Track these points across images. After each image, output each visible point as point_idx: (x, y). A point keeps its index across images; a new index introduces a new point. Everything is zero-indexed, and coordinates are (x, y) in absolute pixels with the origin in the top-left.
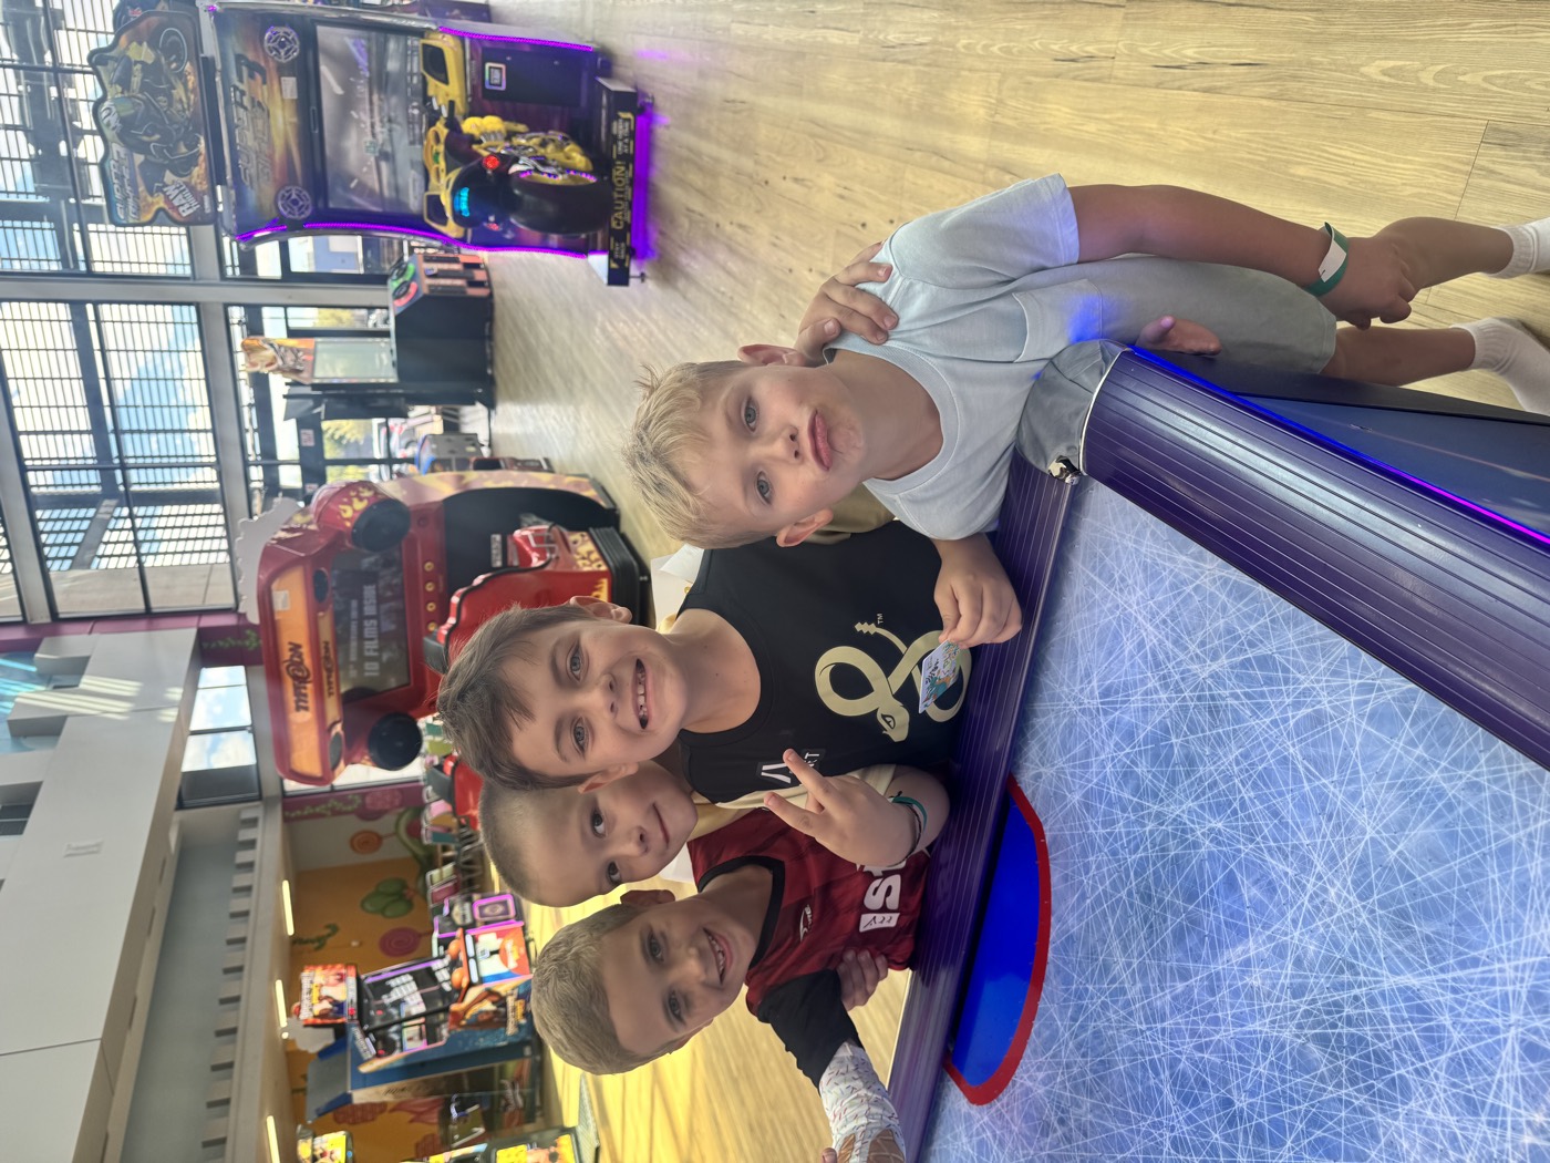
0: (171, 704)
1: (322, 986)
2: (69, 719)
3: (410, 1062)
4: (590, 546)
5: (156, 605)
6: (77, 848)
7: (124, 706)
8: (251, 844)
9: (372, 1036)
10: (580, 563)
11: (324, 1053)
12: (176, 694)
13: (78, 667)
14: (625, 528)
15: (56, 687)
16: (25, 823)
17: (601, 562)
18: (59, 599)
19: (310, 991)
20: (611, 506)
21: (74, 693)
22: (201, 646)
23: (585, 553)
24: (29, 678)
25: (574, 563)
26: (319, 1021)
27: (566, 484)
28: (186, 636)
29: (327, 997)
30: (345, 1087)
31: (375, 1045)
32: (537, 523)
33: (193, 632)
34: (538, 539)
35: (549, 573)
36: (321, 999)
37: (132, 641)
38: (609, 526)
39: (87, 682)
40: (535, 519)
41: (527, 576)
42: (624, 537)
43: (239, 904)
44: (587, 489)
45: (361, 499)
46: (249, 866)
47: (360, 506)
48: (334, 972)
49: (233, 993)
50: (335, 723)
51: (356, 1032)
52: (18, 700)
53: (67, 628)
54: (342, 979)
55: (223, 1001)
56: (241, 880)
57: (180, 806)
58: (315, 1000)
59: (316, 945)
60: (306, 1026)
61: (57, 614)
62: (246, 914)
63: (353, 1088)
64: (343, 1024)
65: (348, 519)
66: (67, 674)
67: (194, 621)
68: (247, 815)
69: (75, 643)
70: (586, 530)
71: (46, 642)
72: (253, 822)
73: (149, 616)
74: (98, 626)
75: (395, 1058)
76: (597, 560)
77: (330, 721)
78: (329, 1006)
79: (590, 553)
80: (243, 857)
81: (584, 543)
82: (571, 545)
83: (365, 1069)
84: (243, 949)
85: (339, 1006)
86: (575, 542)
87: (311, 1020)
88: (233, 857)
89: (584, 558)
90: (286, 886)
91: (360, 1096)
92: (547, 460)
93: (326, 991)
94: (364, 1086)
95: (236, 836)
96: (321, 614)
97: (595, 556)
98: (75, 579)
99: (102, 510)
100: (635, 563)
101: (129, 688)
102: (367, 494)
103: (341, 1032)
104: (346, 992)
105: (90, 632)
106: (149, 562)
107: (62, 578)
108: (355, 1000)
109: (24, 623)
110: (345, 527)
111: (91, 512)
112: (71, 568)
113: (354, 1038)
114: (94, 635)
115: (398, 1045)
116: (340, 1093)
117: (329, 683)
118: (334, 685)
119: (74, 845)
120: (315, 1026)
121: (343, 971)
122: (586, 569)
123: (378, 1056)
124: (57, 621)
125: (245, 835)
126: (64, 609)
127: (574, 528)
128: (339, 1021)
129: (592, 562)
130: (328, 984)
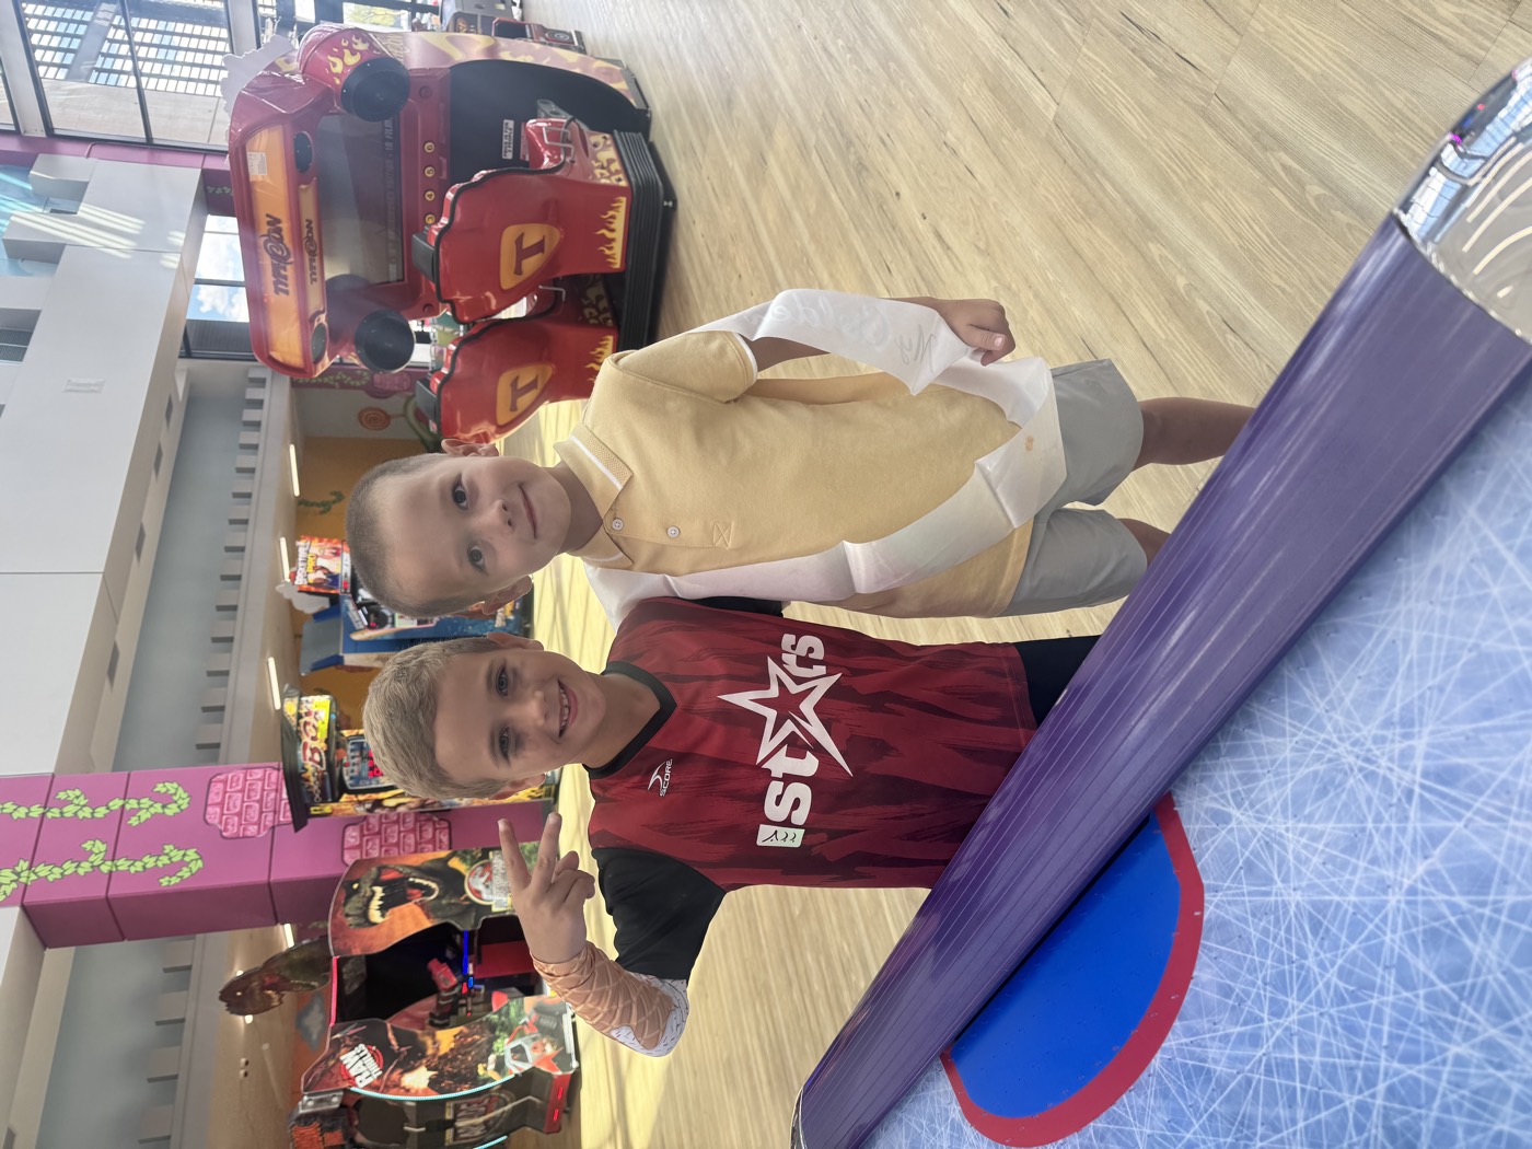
0: (173, 249)
1: (317, 556)
2: (67, 247)
3: (401, 637)
4: (611, 153)
5: (159, 135)
6: (79, 385)
7: (126, 243)
8: (258, 404)
9: (364, 609)
10: (598, 172)
11: (318, 616)
12: (179, 238)
13: (77, 191)
14: (654, 136)
15: (53, 211)
16: (26, 349)
17: (621, 176)
18: (53, 112)
19: (306, 561)
20: (643, 107)
21: (71, 221)
22: (206, 191)
23: (605, 160)
24: (27, 197)
25: (591, 171)
26: (313, 589)
27: (594, 69)
28: (188, 178)
29: (322, 568)
30: (338, 650)
31: (367, 617)
32: (556, 114)
33: (197, 173)
34: (553, 135)
35: (562, 180)
36: (316, 569)
37: (130, 173)
38: (637, 132)
39: (84, 210)
40: (554, 107)
41: (534, 179)
42: (652, 147)
43: (246, 460)
44: (619, 81)
45: (353, 53)
46: (256, 425)
47: (352, 60)
48: (329, 545)
49: (239, 544)
50: (319, 313)
51: (349, 604)
52: (13, 218)
53: (63, 146)
54: (337, 554)
55: (229, 549)
56: (248, 437)
57: (187, 353)
58: (310, 569)
59: (321, 509)
60: (300, 591)
61: (53, 129)
62: (252, 471)
63: (344, 652)
64: (337, 595)
65: (337, 75)
66: (65, 199)
67: (198, 160)
68: (255, 374)
69: (73, 164)
70: (611, 133)
71: (41, 159)
72: (261, 382)
73: (149, 146)
74: (97, 149)
75: (385, 632)
76: (617, 172)
77: (312, 311)
78: (324, 577)
79: (610, 161)
80: (250, 415)
81: (605, 147)
82: (590, 146)
83: (356, 637)
84: (249, 504)
85: (334, 578)
86: (595, 145)
87: (305, 587)
88: (241, 415)
89: (602, 168)
90: (292, 449)
91: (351, 659)
92: (578, 34)
93: (321, 562)
94: (356, 651)
95: (244, 394)
96: (303, 187)
97: (616, 166)
98: (73, 92)
99: (100, 15)
100: (660, 184)
101: (131, 224)
102: (361, 46)
103: (335, 600)
104: (342, 566)
105: (88, 156)
106: (149, 84)
107: (58, 88)
108: (349, 574)
109: (17, 133)
110: (333, 83)
111: (88, 16)
112: (68, 78)
113: (347, 609)
114: (91, 160)
115: (390, 620)
116: (333, 653)
117: (312, 268)
118: (318, 271)
119: (74, 380)
120: (309, 593)
121: (339, 546)
122: (603, 181)
123: (370, 627)
124: (53, 138)
125: (253, 393)
126: (60, 125)
127: (597, 127)
128: (333, 592)
129: (612, 174)
130: (323, 557)
